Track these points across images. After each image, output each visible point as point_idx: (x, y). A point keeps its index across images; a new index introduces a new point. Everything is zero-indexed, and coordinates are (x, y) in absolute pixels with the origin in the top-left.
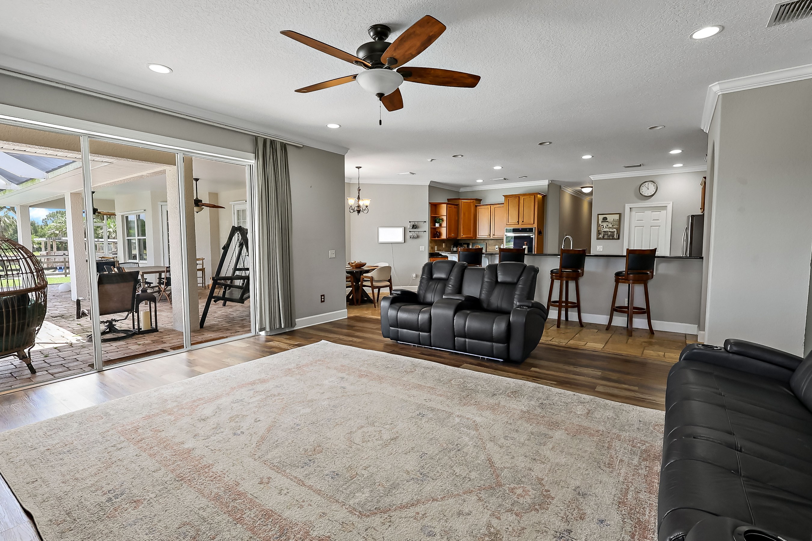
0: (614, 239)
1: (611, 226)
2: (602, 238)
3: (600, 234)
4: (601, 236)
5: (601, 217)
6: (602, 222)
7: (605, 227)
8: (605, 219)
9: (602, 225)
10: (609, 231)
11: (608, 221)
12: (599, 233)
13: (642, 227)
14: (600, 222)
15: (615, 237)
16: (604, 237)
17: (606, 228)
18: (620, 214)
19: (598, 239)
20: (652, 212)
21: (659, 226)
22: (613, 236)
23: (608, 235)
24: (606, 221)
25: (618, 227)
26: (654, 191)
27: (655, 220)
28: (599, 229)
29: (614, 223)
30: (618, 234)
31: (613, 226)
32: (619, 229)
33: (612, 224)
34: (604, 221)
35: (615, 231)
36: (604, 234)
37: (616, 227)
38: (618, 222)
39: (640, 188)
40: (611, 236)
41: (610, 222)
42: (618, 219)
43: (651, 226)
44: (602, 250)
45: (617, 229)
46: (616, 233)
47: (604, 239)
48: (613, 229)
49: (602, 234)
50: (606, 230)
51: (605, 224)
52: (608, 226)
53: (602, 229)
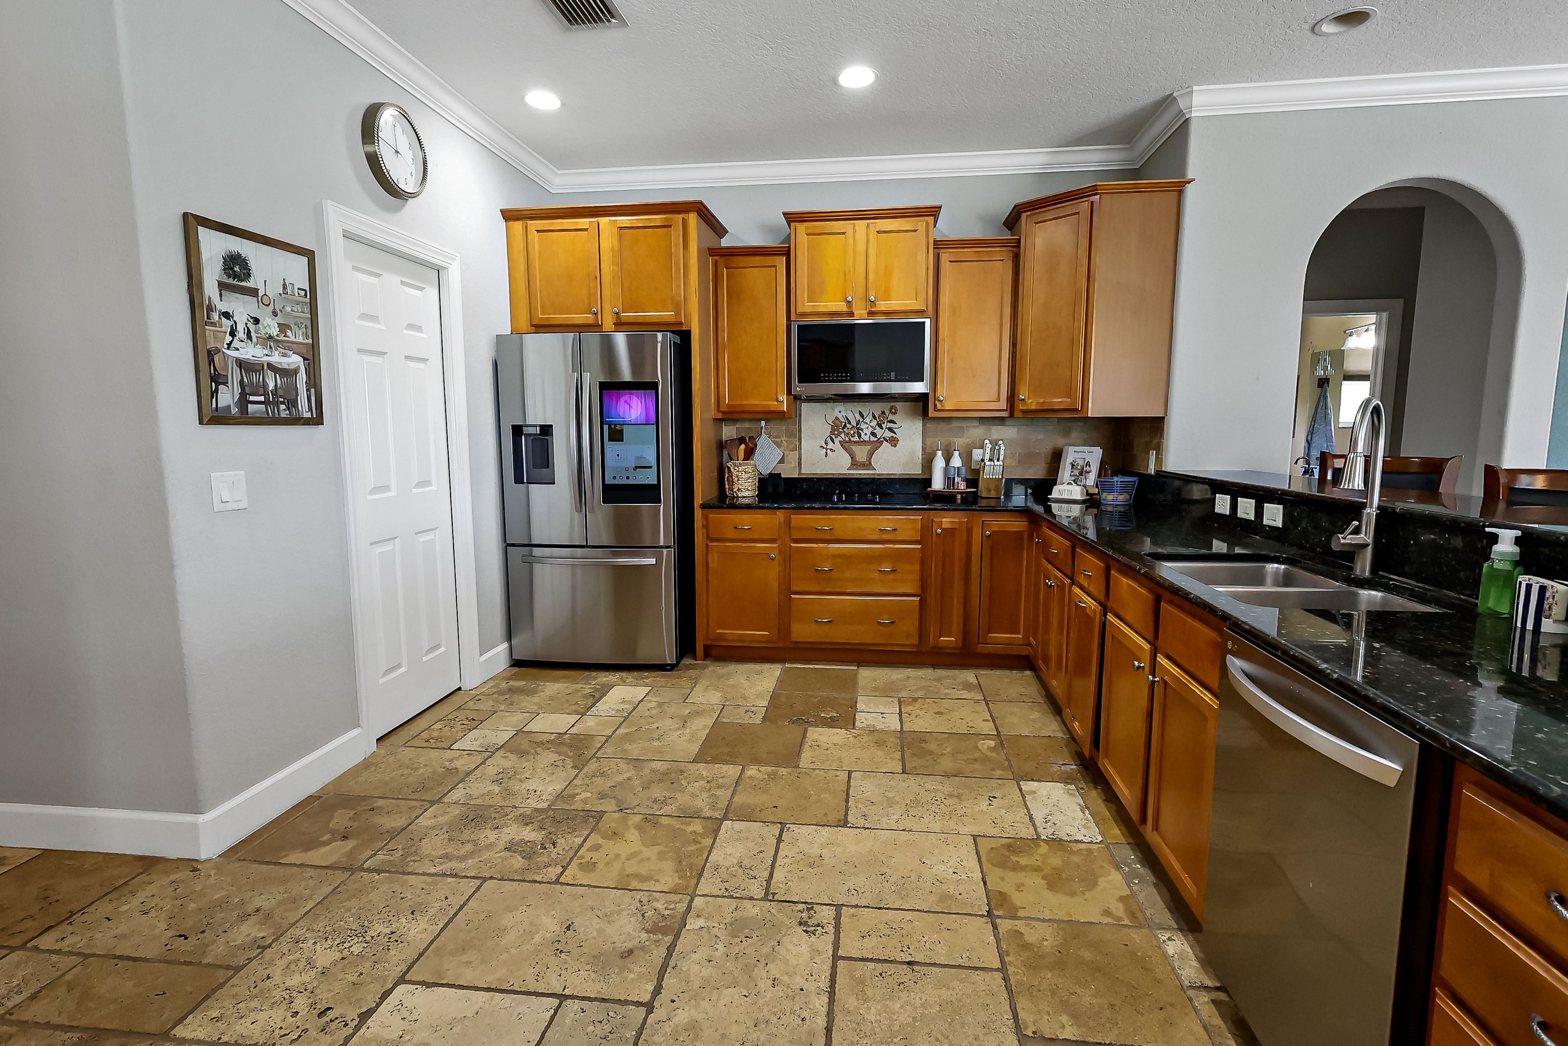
0: (296, 421)
1: (274, 331)
2: (235, 410)
3: (218, 379)
4: (227, 397)
5: (214, 249)
6: (223, 287)
7: (241, 334)
10: (270, 366)
11: (253, 292)
12: (209, 374)
13: (377, 359)
14: (210, 288)
15: (303, 409)
16: (243, 401)
18: (308, 253)
19: (213, 417)
20: (403, 283)
21: (425, 360)
22: (292, 403)
23: (265, 394)
24: (244, 284)
25: (306, 341)
26: (413, 174)
27: (411, 326)
28: (212, 345)
29: (287, 315)
30: (313, 390)
31: (283, 328)
32: (312, 357)
33: (280, 319)
34: (231, 281)
35: (296, 371)
36: (242, 381)
37: (301, 340)
38: (307, 310)
39: (369, 130)
40: (283, 403)
41: (265, 299)
42: (306, 295)
43: (406, 357)
44: (243, 504)
45: (305, 359)
46: (302, 377)
47: (244, 419)
48: (284, 355)
49: (230, 384)
50: (250, 352)
51: (241, 308)
52: (260, 325)
53: (229, 345)
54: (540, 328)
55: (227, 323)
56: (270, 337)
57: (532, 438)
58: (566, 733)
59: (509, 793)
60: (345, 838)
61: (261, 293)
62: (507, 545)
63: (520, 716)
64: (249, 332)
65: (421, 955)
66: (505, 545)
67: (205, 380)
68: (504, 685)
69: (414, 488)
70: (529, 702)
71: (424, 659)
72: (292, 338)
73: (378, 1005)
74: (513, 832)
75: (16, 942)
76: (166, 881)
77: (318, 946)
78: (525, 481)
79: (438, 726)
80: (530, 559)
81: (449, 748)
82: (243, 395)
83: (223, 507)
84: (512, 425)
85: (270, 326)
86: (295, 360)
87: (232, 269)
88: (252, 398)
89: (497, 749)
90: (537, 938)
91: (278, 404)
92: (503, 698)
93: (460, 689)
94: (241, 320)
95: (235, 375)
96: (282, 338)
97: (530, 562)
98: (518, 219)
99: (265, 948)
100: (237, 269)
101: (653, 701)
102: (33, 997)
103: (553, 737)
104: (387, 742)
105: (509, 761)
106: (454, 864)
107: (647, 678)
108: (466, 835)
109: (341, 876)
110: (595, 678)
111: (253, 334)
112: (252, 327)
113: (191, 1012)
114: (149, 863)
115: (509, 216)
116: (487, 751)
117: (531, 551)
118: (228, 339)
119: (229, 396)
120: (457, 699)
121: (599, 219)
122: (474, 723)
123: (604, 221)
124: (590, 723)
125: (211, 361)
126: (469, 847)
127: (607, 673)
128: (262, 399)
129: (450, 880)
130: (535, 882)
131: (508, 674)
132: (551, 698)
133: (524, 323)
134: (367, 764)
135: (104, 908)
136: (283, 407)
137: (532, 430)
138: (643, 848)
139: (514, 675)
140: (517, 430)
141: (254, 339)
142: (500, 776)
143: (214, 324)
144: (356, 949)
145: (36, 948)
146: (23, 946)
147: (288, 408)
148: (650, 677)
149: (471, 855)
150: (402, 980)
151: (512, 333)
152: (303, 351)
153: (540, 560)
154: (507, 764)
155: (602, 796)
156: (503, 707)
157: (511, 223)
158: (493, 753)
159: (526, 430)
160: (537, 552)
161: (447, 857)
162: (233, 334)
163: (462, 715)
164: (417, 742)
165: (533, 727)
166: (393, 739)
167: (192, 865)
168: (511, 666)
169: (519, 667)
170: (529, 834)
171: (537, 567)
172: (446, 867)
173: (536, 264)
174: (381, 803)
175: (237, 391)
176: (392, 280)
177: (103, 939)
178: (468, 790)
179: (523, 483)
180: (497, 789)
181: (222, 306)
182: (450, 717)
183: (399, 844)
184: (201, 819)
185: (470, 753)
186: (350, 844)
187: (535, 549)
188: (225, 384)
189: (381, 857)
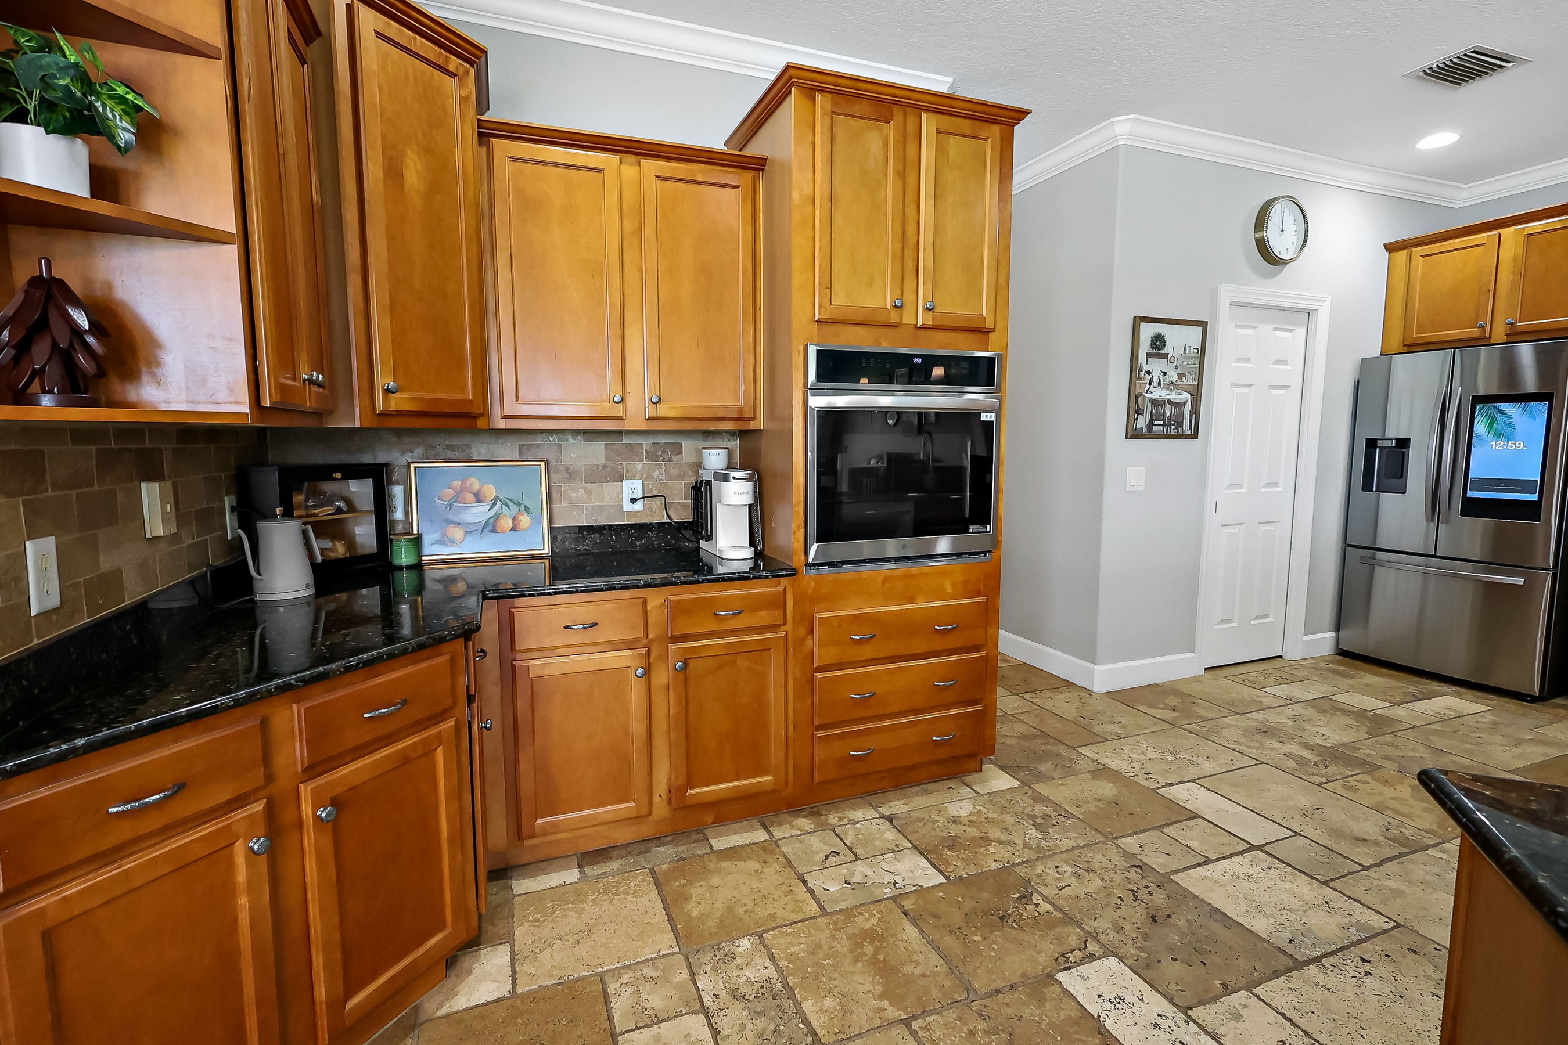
0: (1180, 436)
1: (1174, 379)
2: (1145, 430)
3: (1139, 412)
4: (1142, 422)
5: (1147, 331)
6: (1149, 355)
7: (1155, 383)
8: (1158, 341)
9: (1149, 373)
10: (1169, 402)
11: (1165, 356)
12: (1135, 409)
13: (1246, 390)
14: (1142, 358)
15: (1186, 428)
16: (1151, 424)
17: (1159, 384)
18: (1203, 325)
19: (1134, 435)
20: (1274, 329)
21: (1286, 387)
22: (1180, 425)
23: (1164, 420)
24: (1161, 352)
25: (1194, 383)
26: (1295, 243)
27: (1278, 362)
28: (1138, 391)
29: (1185, 367)
30: (1194, 415)
31: (1180, 376)
32: (1196, 394)
33: (1179, 371)
34: (1154, 351)
35: (1185, 403)
36: (1152, 412)
37: (1191, 383)
38: (1197, 362)
39: (1261, 221)
40: (1173, 425)
41: (1172, 359)
42: (1198, 352)
43: (1270, 386)
44: (1142, 488)
45: (1191, 395)
46: (1188, 408)
47: (1151, 435)
48: (1179, 394)
49: (1144, 415)
50: (1158, 393)
51: (1156, 367)
52: (1167, 376)
53: (1147, 390)
54: (1413, 347)
55: (1148, 377)
56: (1172, 383)
57: (1387, 450)
58: (1371, 711)
59: (1300, 728)
60: (1173, 710)
61: (1169, 356)
62: (1347, 545)
63: (1330, 688)
64: (1160, 381)
65: (1207, 776)
66: (1344, 545)
67: (1132, 412)
68: (1323, 665)
69: (1263, 487)
70: (1344, 682)
71: (1253, 622)
72: (1185, 382)
73: (1177, 784)
74: (1294, 748)
75: (1016, 692)
76: (1076, 694)
77: (1149, 749)
78: (1374, 489)
79: (1255, 674)
80: (1372, 562)
81: (1260, 690)
82: (1151, 420)
83: (1131, 488)
84: (1367, 439)
85: (1172, 375)
86: (1186, 396)
87: (1155, 344)
88: (1156, 422)
89: (1300, 702)
90: (1290, 803)
91: (1170, 425)
92: (1319, 673)
93: (1281, 657)
94: (1156, 374)
95: (1148, 408)
96: (1179, 383)
97: (1371, 565)
98: (1402, 249)
99: (1121, 738)
100: (1158, 343)
101: (1489, 718)
102: (1023, 713)
103: (1356, 709)
104: (1213, 673)
105: (1310, 712)
106: (1242, 747)
107: (1493, 700)
108: (1257, 737)
109: (1166, 726)
110: (1426, 684)
111: (1162, 382)
112: (1162, 378)
113: (1086, 745)
114: (1069, 684)
115: (1391, 248)
116: (1290, 700)
117: (1375, 554)
118: (1148, 386)
119: (1143, 421)
120: (1276, 663)
121: (1501, 231)
122: (1285, 681)
123: (1507, 232)
124: (1400, 712)
125: (1137, 401)
126: (1257, 744)
127: (1444, 685)
128: (1161, 422)
129: (1237, 753)
130: (1301, 778)
131: (1330, 658)
132: (1367, 685)
133: (1395, 344)
134: (1196, 679)
135: (1049, 694)
136: (1173, 427)
137: (1387, 443)
138: (1409, 799)
139: (1337, 660)
140: (1371, 444)
141: (1162, 386)
142: (1296, 717)
143: (1141, 379)
144: (1170, 758)
145: (1023, 697)
146: (1018, 695)
147: (1176, 428)
148: (1496, 700)
149: (1257, 748)
150: (1193, 781)
151: (1381, 355)
152: (1191, 389)
153: (1382, 563)
154: (1305, 712)
155: (1386, 758)
156: (1315, 678)
157: (1395, 254)
158: (1296, 703)
159: (1379, 443)
160: (1380, 555)
161: (1240, 743)
162: (1150, 384)
163: (1277, 673)
164: (1235, 679)
165: (1339, 698)
166: (1218, 672)
167: (1089, 692)
168: (1337, 654)
169: (1344, 657)
170: (1306, 754)
171: (1379, 571)
172: (1237, 747)
173: (1417, 287)
174: (1200, 701)
175: (1148, 417)
176: (1266, 329)
177: (1049, 705)
178: (1267, 716)
179: (1372, 491)
180: (1290, 723)
181: (1146, 368)
182: (1266, 672)
183: (1208, 726)
184: (1097, 668)
185: (1275, 697)
186: (1175, 714)
187: (1377, 552)
188: (1142, 414)
189: (1194, 726)
